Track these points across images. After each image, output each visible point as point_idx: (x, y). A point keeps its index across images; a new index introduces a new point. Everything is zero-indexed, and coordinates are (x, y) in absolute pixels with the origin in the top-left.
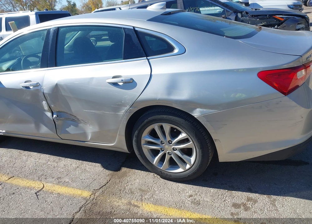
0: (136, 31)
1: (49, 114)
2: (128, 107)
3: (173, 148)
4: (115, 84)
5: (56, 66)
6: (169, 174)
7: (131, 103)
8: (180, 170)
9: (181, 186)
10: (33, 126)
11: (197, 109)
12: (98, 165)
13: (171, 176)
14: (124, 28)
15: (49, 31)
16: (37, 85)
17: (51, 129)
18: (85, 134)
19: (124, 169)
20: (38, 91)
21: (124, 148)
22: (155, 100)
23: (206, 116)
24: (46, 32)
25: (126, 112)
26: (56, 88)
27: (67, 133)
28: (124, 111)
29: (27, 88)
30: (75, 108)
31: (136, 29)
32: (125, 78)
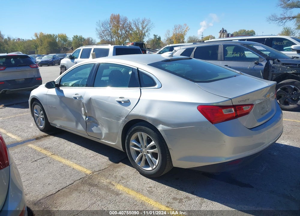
0: (138, 71)
1: (84, 117)
2: (124, 118)
3: (148, 151)
4: (120, 102)
5: (93, 87)
6: (143, 170)
7: (126, 116)
8: (150, 169)
9: (149, 180)
10: (74, 124)
11: (161, 125)
12: (107, 158)
13: (144, 172)
14: (132, 68)
15: (95, 64)
16: (81, 97)
17: (84, 129)
18: (101, 134)
19: (121, 164)
20: (81, 101)
21: (121, 148)
22: (140, 116)
23: (165, 131)
24: (93, 65)
25: (123, 121)
26: (90, 100)
27: (92, 131)
28: (122, 120)
29: (76, 98)
30: (98, 114)
31: (139, 69)
32: (125, 99)
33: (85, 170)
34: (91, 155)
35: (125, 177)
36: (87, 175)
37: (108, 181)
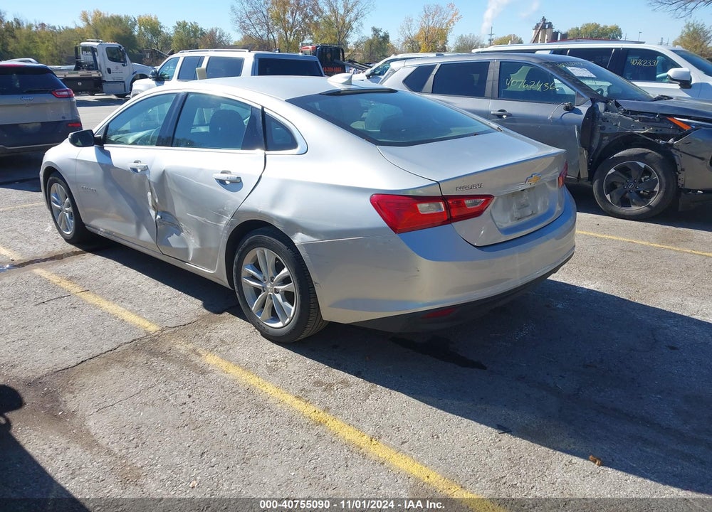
0: (263, 112)
1: (153, 213)
2: (229, 218)
3: (275, 289)
4: (222, 182)
5: (172, 146)
6: (265, 326)
7: (232, 213)
8: (279, 324)
9: (276, 347)
10: (134, 227)
11: (300, 234)
12: (200, 302)
13: (268, 331)
14: (252, 107)
15: (177, 94)
16: (146, 169)
17: (153, 238)
18: (186, 250)
19: (226, 314)
20: (145, 176)
21: (224, 281)
22: (260, 214)
23: (307, 246)
24: (174, 97)
25: (227, 224)
26: (163, 176)
27: (168, 244)
28: (225, 222)
29: (135, 170)
30: (180, 209)
31: (265, 110)
32: (233, 176)
33: (147, 324)
34: (167, 296)
35: (228, 340)
36: (148, 334)
37: (190, 346)
